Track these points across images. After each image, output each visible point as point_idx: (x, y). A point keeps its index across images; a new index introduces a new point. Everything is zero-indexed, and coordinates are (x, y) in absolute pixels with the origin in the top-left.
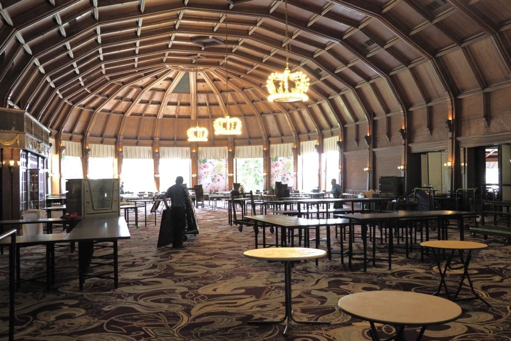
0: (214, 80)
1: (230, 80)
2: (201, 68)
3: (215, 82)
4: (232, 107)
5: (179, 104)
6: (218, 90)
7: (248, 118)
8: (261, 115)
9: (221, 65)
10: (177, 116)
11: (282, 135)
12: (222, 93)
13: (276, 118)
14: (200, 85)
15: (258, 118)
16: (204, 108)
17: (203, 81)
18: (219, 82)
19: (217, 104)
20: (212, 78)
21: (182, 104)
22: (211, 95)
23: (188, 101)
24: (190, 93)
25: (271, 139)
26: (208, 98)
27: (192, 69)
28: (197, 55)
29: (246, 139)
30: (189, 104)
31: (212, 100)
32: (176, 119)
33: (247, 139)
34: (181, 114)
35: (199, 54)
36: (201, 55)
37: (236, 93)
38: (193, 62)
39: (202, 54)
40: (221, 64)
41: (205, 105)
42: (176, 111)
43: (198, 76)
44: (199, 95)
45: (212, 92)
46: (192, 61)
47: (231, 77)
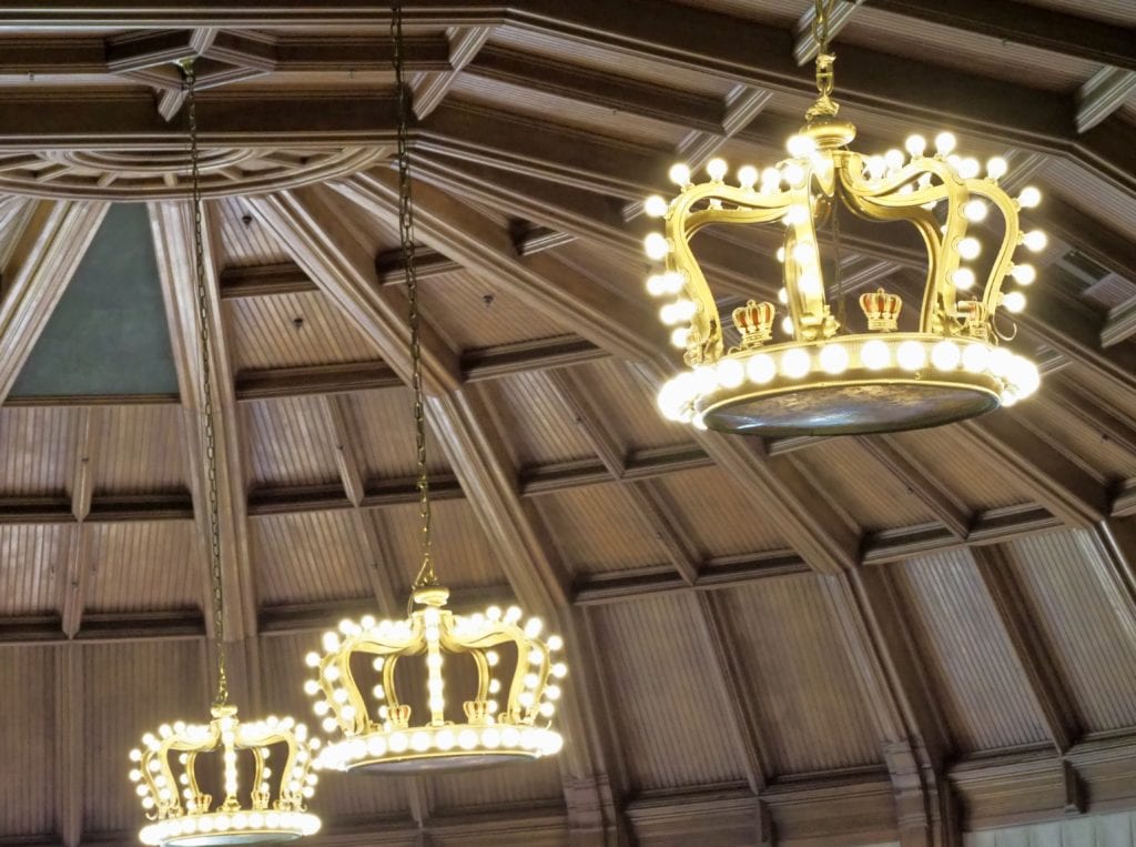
0: (387, 261)
1: (532, 246)
2: (249, 156)
3: (397, 279)
4: (578, 498)
5: (81, 505)
6: (440, 350)
7: (743, 591)
8: (859, 557)
9: (432, 122)
10: (71, 623)
11: (1074, 731)
12: (478, 376)
13: (1001, 573)
14: (267, 309)
15: (832, 586)
16: (321, 521)
17: (285, 275)
18: (429, 277)
19: (445, 483)
20: (370, 249)
21: (109, 504)
22: (370, 400)
23: (166, 475)
24: (175, 397)
25: (968, 778)
26: (351, 432)
27: (169, 175)
28: (182, 38)
29: (734, 787)
30: (173, 501)
31: (394, 452)
32: (69, 651)
33: (744, 788)
34: (112, 593)
35: (203, 36)
36: (222, 39)
37: (601, 365)
38: (169, 106)
39: (232, 27)
40: (424, 107)
41: (325, 493)
42: (58, 567)
43: (229, 231)
44: (261, 405)
45: (377, 373)
46: (156, 98)
47: (537, 220)
